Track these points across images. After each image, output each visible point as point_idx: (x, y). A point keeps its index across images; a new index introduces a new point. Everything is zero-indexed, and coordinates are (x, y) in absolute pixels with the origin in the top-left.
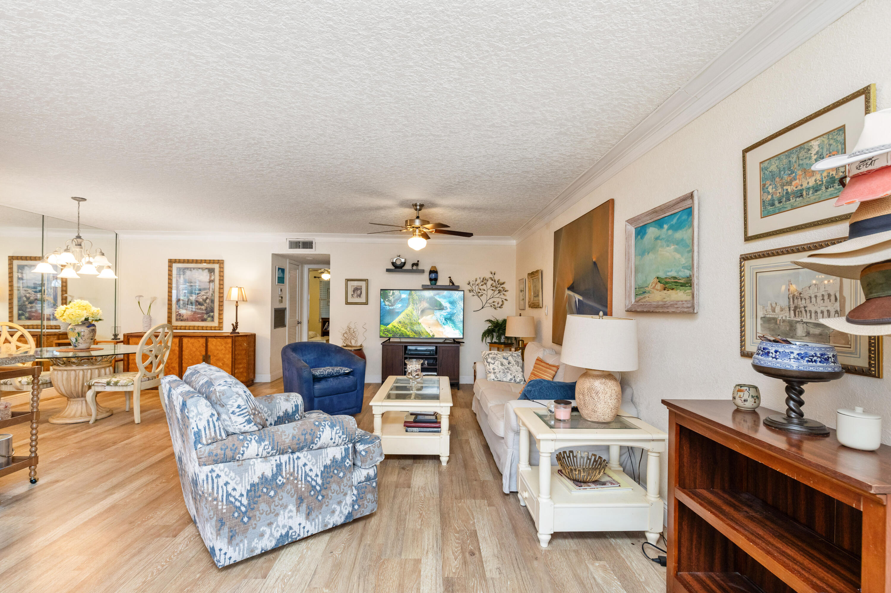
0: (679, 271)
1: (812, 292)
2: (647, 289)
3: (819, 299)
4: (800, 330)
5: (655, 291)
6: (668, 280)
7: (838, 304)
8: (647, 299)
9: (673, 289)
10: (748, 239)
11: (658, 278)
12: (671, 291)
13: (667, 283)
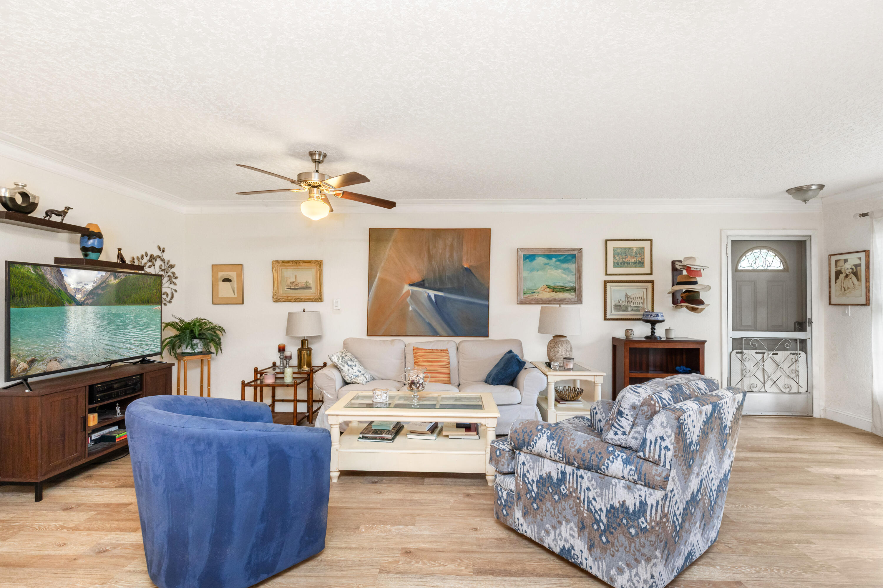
0: (565, 283)
1: (634, 296)
2: (536, 291)
3: (636, 298)
4: (630, 309)
5: (544, 292)
6: (556, 287)
7: (642, 300)
8: (536, 296)
9: (560, 292)
10: (607, 274)
11: (547, 285)
12: (558, 293)
13: (555, 289)
